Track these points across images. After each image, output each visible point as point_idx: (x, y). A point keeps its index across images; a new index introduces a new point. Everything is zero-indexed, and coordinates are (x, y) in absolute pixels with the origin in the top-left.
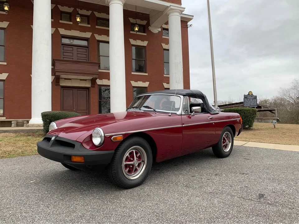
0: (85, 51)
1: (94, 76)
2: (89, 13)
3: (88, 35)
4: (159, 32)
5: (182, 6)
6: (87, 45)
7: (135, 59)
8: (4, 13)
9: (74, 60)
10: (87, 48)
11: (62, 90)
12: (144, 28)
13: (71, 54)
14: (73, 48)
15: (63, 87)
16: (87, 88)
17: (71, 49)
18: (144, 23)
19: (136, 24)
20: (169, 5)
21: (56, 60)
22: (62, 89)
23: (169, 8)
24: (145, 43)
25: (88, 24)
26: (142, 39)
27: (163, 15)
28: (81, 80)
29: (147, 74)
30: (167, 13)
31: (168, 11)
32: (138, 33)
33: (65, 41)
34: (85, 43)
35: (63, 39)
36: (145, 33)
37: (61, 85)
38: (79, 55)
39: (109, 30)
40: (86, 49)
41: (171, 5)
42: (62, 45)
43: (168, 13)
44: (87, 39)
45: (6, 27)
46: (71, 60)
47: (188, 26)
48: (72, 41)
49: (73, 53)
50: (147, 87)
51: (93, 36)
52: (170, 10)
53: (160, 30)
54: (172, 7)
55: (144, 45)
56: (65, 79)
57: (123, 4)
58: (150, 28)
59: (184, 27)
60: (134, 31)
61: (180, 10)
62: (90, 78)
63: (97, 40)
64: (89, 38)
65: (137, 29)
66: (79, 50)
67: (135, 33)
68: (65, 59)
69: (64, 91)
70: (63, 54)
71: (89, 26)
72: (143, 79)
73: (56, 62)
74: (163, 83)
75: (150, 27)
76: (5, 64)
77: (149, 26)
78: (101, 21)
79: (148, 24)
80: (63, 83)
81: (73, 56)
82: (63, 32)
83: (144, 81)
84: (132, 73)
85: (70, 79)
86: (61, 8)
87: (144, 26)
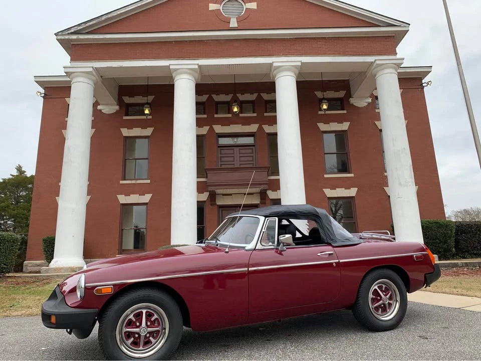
0: (250, 151)
1: (262, 187)
2: (253, 97)
3: (253, 128)
4: (369, 104)
5: (398, 56)
6: (253, 142)
7: (336, 152)
8: (144, 117)
9: (236, 167)
10: (254, 147)
11: (220, 211)
12: (342, 103)
13: (232, 159)
14: (233, 149)
15: (222, 207)
17: (231, 151)
18: (341, 94)
19: (324, 99)
20: (373, 61)
21: (208, 169)
22: (220, 209)
23: (375, 64)
24: (345, 126)
25: (254, 112)
26: (340, 119)
27: (368, 76)
29: (352, 175)
30: (371, 73)
31: (373, 70)
32: (327, 112)
33: (223, 141)
34: (250, 140)
35: (220, 139)
36: (344, 110)
37: (217, 204)
38: (242, 159)
39: (276, 116)
40: (252, 149)
41: (377, 59)
42: (219, 147)
43: (374, 71)
44: (252, 134)
45: (149, 134)
46: (232, 166)
47: (424, 85)
48: (235, 140)
49: (233, 157)
50: (354, 197)
51: (260, 128)
52: (376, 67)
53: (370, 100)
54: (378, 62)
55: (343, 129)
56: (224, 195)
57: (295, 74)
58: (352, 101)
59: (416, 87)
60: (321, 110)
61: (395, 64)
62: (258, 190)
63: (267, 133)
64: (255, 132)
65: (325, 107)
66: (242, 151)
67: (323, 113)
68: (223, 167)
69: (224, 212)
70: (221, 159)
71: (255, 115)
72: (347, 184)
73: (208, 172)
74: (385, 188)
75: (351, 99)
76: (149, 181)
77: (351, 97)
78: (271, 104)
79: (349, 95)
80: (220, 202)
81: (234, 161)
82: (218, 129)
83: (348, 188)
84: (326, 176)
85: (230, 195)
86: (216, 98)
87: (341, 100)
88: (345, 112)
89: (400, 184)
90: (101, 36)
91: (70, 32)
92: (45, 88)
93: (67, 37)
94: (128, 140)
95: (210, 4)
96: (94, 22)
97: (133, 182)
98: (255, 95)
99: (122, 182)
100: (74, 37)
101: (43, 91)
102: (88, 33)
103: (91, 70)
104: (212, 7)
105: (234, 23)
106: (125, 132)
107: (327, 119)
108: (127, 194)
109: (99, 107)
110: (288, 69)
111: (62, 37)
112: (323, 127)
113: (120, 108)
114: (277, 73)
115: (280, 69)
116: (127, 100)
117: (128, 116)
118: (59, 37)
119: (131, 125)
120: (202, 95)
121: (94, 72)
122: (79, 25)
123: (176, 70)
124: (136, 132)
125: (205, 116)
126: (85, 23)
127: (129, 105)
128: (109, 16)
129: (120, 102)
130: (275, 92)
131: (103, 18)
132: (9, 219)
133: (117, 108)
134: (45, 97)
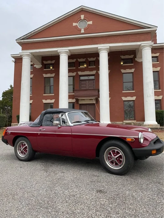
0: (93, 82)
3: (94, 72)
9: (87, 89)
10: (94, 80)
15: (80, 104)
16: (94, 104)
17: (85, 82)
18: (132, 56)
24: (133, 70)
26: (130, 68)
28: (90, 99)
29: (134, 91)
33: (82, 78)
34: (93, 77)
38: (89, 85)
41: (141, 43)
42: (80, 80)
44: (94, 75)
45: (54, 76)
49: (86, 84)
50: (134, 100)
54: (142, 45)
55: (132, 72)
56: (82, 100)
57: (107, 51)
61: (150, 45)
62: (95, 98)
65: (122, 63)
66: (89, 82)
70: (81, 86)
71: (95, 67)
76: (54, 95)
77: (136, 58)
80: (80, 102)
81: (86, 86)
82: (80, 73)
83: (132, 96)
84: (123, 92)
85: (84, 100)
86: (80, 60)
87: (131, 59)
88: (133, 64)
89: (148, 96)
90: (32, 40)
91: (21, 39)
92: (15, 59)
93: (20, 41)
94: (46, 78)
95: (73, 23)
96: (29, 34)
97: (48, 95)
98: (95, 58)
99: (44, 95)
100: (22, 41)
101: (14, 60)
102: (27, 39)
103: (29, 53)
104: (74, 24)
105: (83, 31)
106: (45, 75)
107: (125, 68)
108: (46, 100)
109: (35, 66)
110: (104, 49)
111: (18, 41)
112: (123, 71)
113: (42, 66)
114: (100, 51)
115: (101, 50)
116: (45, 62)
117: (45, 69)
118: (17, 41)
119: (46, 73)
120: (74, 59)
121: (30, 54)
122: (24, 36)
123: (60, 52)
124: (48, 75)
125: (75, 68)
126: (26, 35)
127: (46, 65)
128: (35, 31)
129: (42, 64)
130: (99, 57)
131: (33, 32)
132: (9, 107)
133: (41, 66)
134: (15, 62)
